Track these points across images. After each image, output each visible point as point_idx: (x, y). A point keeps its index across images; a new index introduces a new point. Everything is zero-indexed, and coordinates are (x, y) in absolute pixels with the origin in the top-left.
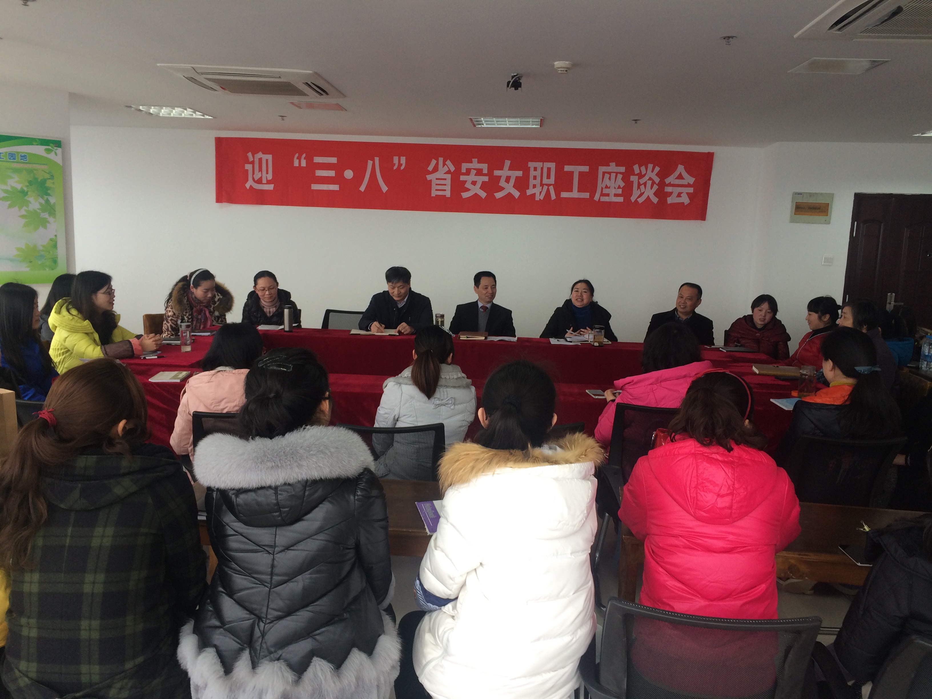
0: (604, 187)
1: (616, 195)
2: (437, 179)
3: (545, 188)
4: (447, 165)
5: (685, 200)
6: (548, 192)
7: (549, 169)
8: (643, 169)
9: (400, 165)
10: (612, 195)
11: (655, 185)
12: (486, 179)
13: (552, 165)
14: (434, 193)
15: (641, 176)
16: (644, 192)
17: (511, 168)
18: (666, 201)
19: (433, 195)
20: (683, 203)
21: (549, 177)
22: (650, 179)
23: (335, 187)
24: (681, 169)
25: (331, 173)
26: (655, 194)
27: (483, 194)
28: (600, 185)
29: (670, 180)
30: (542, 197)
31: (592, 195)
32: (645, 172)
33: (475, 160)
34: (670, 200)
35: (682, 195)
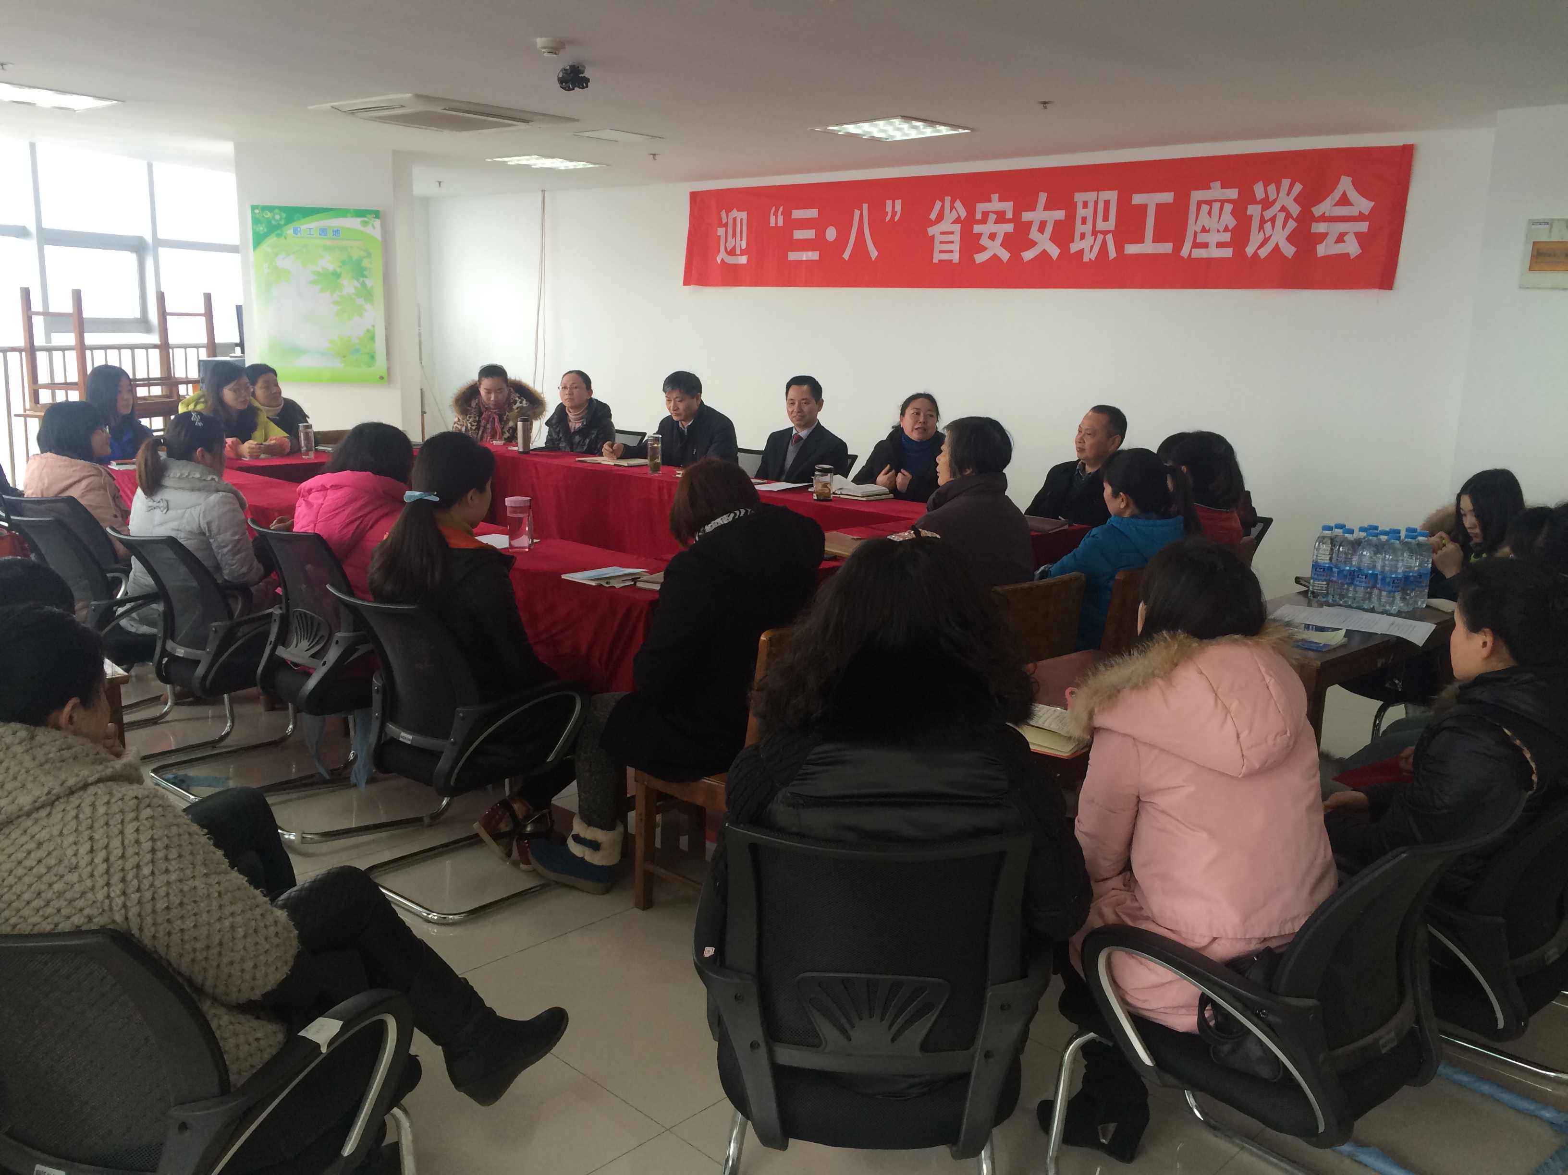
0: (1199, 229)
1: (1220, 245)
2: (942, 233)
3: (1100, 237)
4: (956, 209)
5: (1352, 248)
6: (1104, 246)
7: (1107, 203)
8: (1272, 188)
9: (894, 213)
10: (1213, 245)
11: (1290, 221)
12: (1009, 228)
13: (1112, 196)
14: (937, 257)
15: (1267, 204)
16: (1271, 235)
17: (1047, 208)
18: (1314, 251)
19: (935, 261)
20: (1348, 254)
21: (1106, 218)
22: (1283, 209)
23: (813, 255)
24: (1345, 184)
25: (810, 234)
26: (1289, 239)
27: (1005, 255)
28: (1192, 227)
29: (1325, 207)
30: (1093, 256)
31: (1178, 248)
32: (1276, 196)
33: (995, 197)
34: (1322, 250)
35: (1345, 238)
